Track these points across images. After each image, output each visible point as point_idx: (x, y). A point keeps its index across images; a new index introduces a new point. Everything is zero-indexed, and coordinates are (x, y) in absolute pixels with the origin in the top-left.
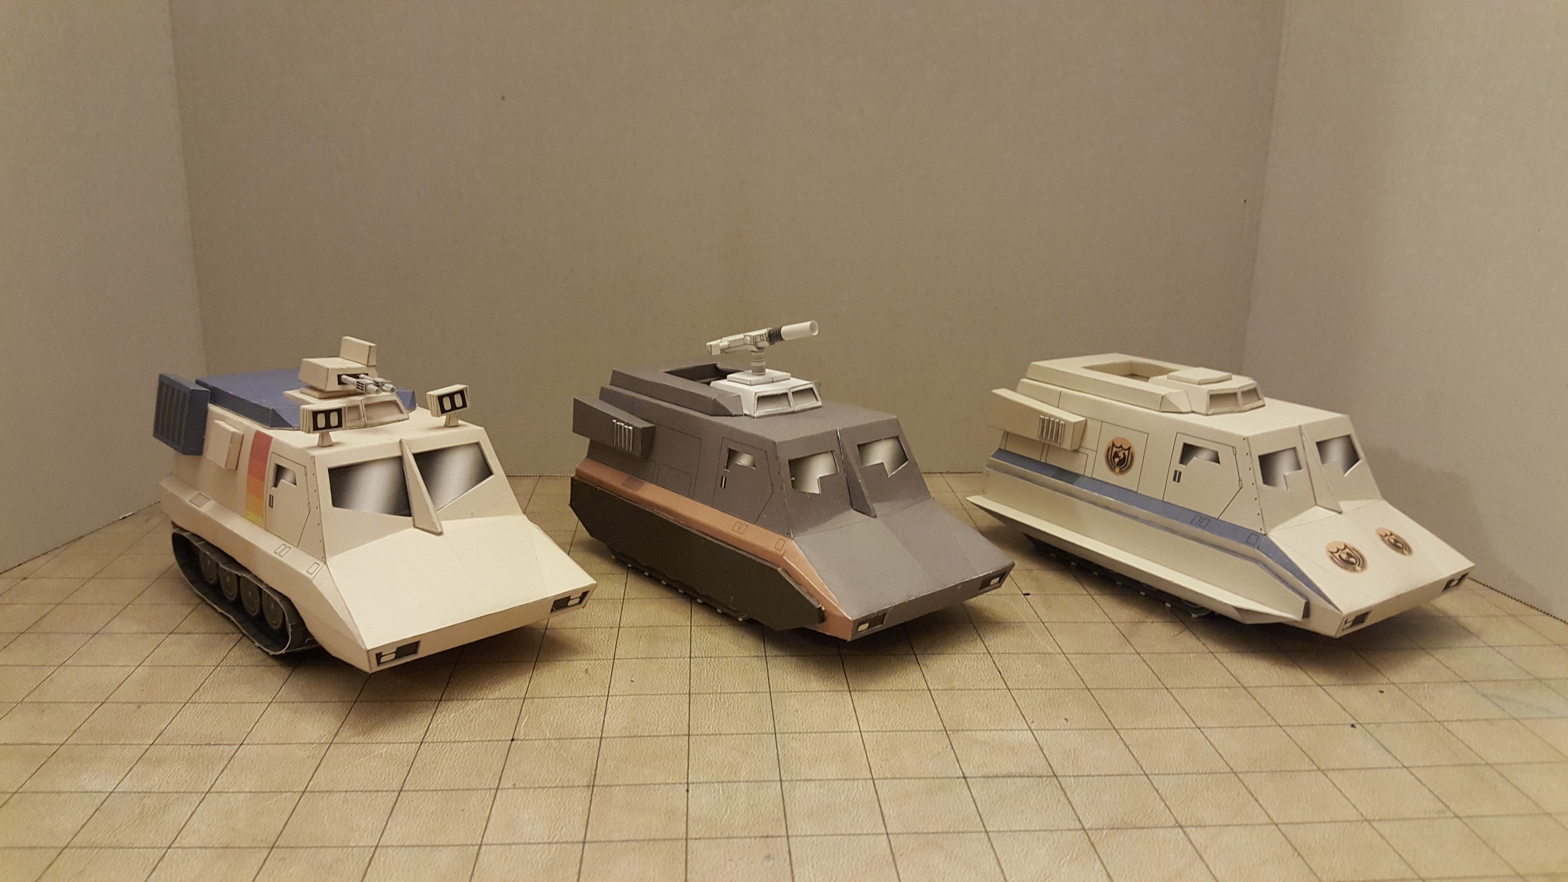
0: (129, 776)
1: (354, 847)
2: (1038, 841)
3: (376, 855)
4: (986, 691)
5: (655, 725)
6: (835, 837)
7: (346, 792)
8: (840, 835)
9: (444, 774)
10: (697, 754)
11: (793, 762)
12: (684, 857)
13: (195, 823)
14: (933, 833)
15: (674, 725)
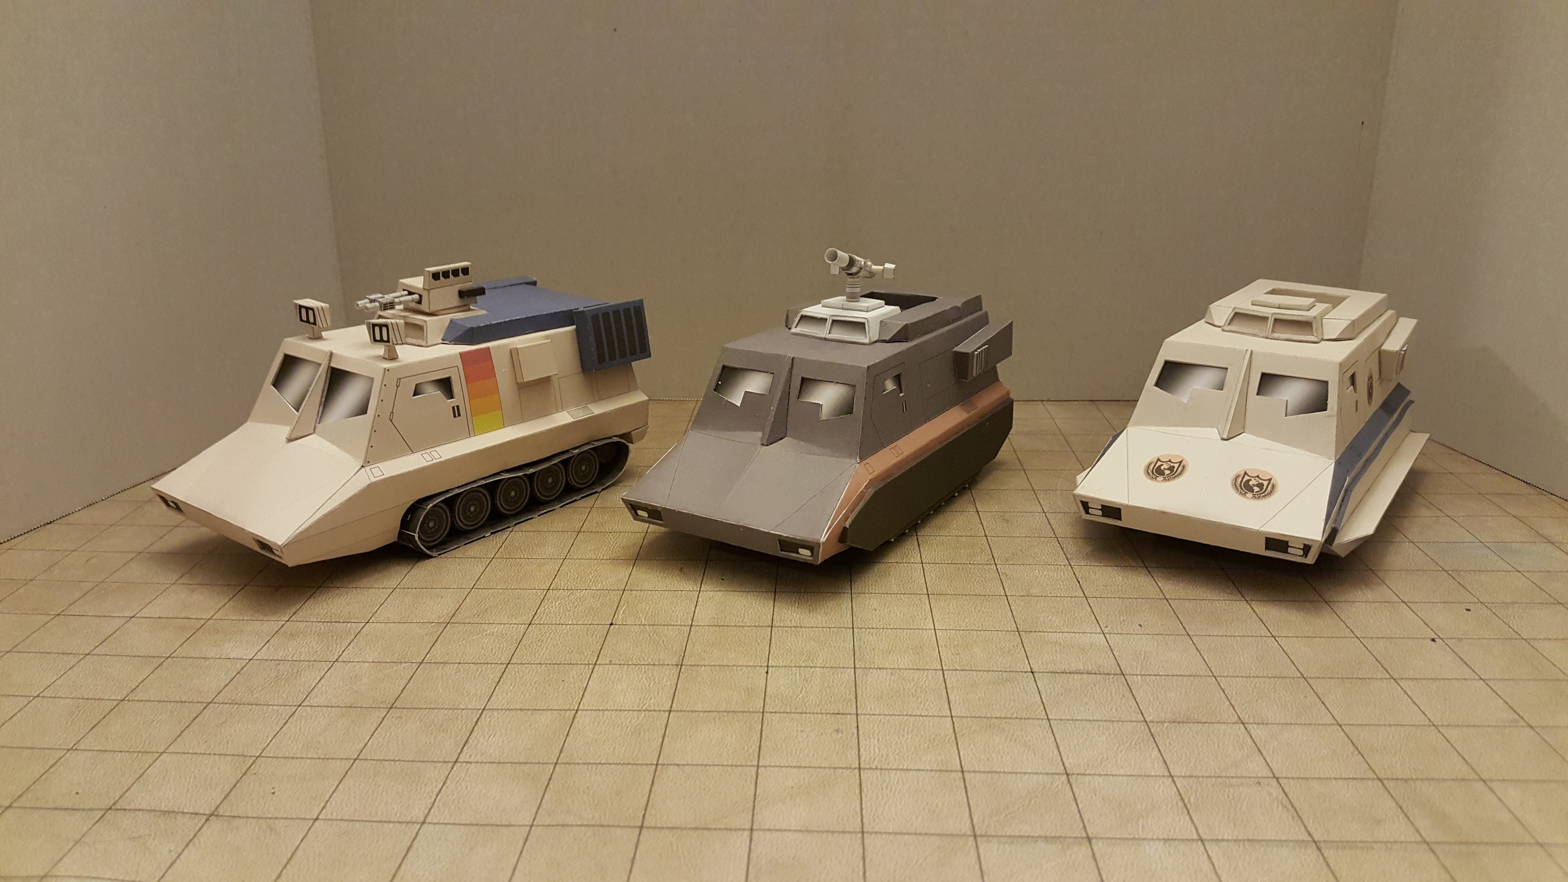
0: (266, 646)
1: (463, 709)
2: (1099, 730)
3: (483, 716)
4: (1062, 599)
5: (741, 617)
6: (902, 717)
7: (459, 663)
8: (906, 715)
9: (548, 651)
10: (778, 643)
11: (867, 653)
12: (760, 727)
13: (322, 686)
14: (996, 718)
15: (759, 617)
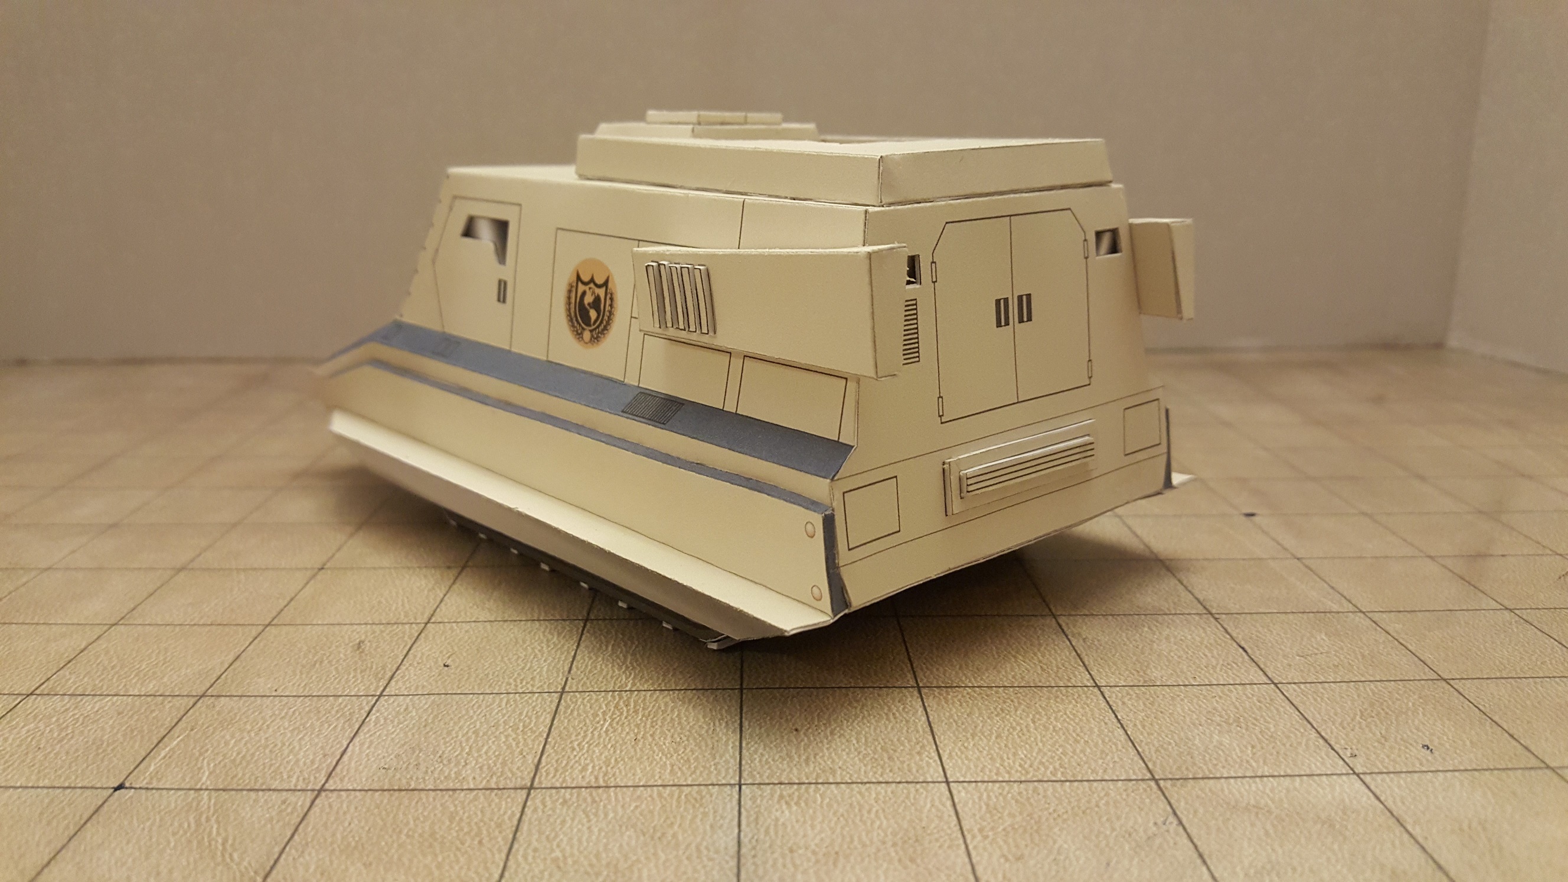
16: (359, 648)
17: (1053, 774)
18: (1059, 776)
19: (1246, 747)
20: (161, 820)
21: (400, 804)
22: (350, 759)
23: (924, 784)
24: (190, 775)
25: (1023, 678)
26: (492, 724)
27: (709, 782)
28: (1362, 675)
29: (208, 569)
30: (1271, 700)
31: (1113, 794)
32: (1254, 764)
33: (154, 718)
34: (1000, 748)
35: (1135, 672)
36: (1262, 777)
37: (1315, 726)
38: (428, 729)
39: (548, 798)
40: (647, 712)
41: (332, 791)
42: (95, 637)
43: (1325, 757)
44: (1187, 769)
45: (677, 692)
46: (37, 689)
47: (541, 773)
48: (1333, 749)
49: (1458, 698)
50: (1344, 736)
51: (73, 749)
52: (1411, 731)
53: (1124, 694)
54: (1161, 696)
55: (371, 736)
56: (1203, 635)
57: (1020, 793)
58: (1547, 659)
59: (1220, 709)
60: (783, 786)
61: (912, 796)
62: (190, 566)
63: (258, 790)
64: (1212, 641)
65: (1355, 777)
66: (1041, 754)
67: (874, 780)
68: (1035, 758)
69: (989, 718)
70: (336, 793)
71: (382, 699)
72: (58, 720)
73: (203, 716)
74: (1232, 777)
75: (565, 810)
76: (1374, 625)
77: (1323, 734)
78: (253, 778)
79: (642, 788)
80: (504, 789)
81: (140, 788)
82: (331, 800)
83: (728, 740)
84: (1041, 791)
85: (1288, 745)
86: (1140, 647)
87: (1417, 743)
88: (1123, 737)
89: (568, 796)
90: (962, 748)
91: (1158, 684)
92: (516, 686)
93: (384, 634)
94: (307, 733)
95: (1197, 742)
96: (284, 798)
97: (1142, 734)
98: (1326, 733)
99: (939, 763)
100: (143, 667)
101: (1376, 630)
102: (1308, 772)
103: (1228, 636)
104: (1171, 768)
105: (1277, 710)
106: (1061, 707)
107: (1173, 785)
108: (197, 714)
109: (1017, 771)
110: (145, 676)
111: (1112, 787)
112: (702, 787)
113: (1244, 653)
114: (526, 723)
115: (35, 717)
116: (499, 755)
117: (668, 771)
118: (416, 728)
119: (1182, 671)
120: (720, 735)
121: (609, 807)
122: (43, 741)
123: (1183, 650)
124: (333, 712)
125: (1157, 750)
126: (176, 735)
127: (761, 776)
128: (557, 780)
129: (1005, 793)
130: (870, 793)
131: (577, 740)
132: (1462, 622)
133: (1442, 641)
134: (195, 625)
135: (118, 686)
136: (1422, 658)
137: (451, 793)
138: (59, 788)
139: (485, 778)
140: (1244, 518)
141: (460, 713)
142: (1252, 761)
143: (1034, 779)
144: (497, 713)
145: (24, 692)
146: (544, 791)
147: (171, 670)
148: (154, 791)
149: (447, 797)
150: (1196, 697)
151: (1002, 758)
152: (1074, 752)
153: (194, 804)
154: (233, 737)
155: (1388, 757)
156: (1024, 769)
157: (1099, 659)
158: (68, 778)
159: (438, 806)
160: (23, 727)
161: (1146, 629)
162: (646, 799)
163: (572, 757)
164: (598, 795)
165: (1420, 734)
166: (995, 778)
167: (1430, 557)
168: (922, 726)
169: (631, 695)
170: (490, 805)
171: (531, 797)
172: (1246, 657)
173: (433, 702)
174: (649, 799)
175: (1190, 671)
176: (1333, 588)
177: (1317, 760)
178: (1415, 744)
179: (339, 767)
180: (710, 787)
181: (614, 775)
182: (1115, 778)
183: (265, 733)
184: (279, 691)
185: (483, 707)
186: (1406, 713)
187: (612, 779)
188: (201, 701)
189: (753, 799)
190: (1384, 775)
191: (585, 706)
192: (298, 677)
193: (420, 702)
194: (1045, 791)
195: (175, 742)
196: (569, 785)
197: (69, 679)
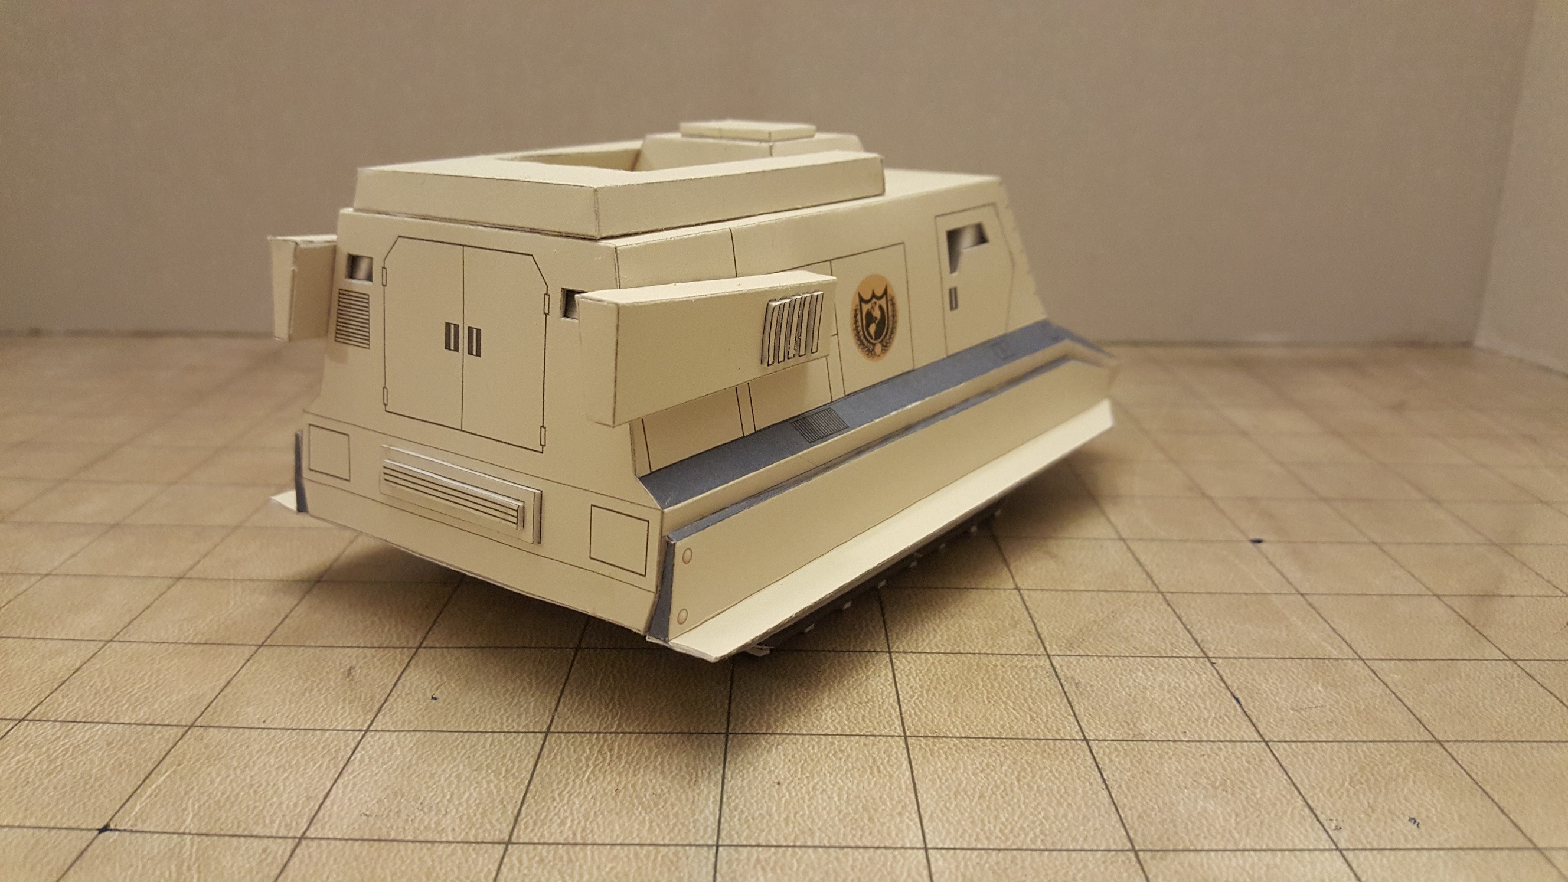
16: (349, 674)
17: (1033, 842)
18: (1039, 845)
19: (1230, 816)
20: (144, 867)
21: (379, 856)
22: (333, 804)
23: (903, 850)
24: (175, 817)
25: (1011, 728)
26: (475, 767)
27: (686, 842)
28: (1356, 734)
29: (206, 579)
30: (1261, 760)
31: (1091, 866)
32: (1237, 835)
33: (144, 750)
34: (982, 810)
35: (1125, 725)
36: (1244, 850)
37: (1302, 792)
38: (411, 771)
39: (524, 856)
40: (630, 758)
41: (313, 839)
42: (90, 655)
43: (1309, 829)
44: (1168, 839)
45: (662, 735)
46: (28, 714)
47: (520, 826)
48: (1318, 820)
49: (1450, 764)
50: (1331, 806)
51: (62, 783)
52: (1399, 801)
53: (1112, 750)
54: (1149, 754)
55: (354, 777)
56: (1198, 682)
57: (997, 863)
58: (1546, 721)
59: (1207, 770)
60: (760, 849)
61: (889, 863)
62: (188, 576)
63: (239, 836)
64: (1206, 690)
65: (1338, 853)
66: (1023, 818)
67: (852, 845)
68: (1017, 823)
69: (973, 774)
70: (316, 842)
71: (368, 734)
72: (48, 749)
73: (191, 749)
74: (1212, 850)
75: (540, 870)
76: (1373, 675)
77: (1310, 802)
78: (236, 822)
79: (618, 847)
80: (482, 842)
81: (125, 830)
82: (311, 850)
83: (709, 793)
84: (1019, 861)
85: (1272, 815)
86: (1133, 695)
87: (1403, 813)
88: (1107, 799)
89: (544, 854)
90: (945, 810)
91: (1148, 738)
92: (502, 724)
93: (375, 660)
94: (291, 772)
95: (1181, 808)
96: (264, 846)
97: (1126, 797)
98: (1313, 802)
99: (919, 825)
100: (135, 691)
101: (1374, 680)
102: (1290, 847)
103: (1223, 685)
104: (1152, 837)
105: (1266, 773)
106: (1047, 763)
107: (1153, 858)
108: (186, 746)
109: (997, 837)
110: (136, 701)
111: (1091, 859)
112: (679, 848)
113: (1237, 705)
114: (509, 768)
115: (26, 746)
116: (479, 804)
117: (647, 828)
118: (400, 769)
119: (1173, 725)
120: (702, 787)
121: (585, 867)
122: (33, 773)
123: (1176, 699)
124: (319, 749)
125: (1140, 816)
126: (164, 771)
127: (739, 837)
128: (536, 835)
129: (983, 862)
130: (848, 860)
131: (558, 788)
132: (1463, 674)
133: (1441, 696)
134: (189, 643)
135: (109, 712)
136: (1418, 716)
137: (429, 845)
138: (45, 828)
139: (464, 829)
140: (1250, 545)
141: (444, 753)
142: (1234, 832)
143: (1014, 847)
144: (481, 756)
145: (16, 717)
146: (521, 846)
147: (163, 695)
148: (138, 834)
149: (425, 851)
150: (1185, 755)
151: (983, 821)
152: (1056, 817)
153: (177, 850)
154: (218, 774)
155: (1373, 830)
156: (1004, 834)
157: (1090, 709)
158: (54, 816)
159: (416, 860)
160: (13, 758)
161: (1140, 674)
162: (622, 859)
163: (552, 808)
164: (575, 852)
165: (1409, 805)
166: (973, 845)
167: (1438, 596)
168: (905, 783)
169: (616, 737)
170: (467, 861)
171: (508, 853)
172: (1239, 710)
173: (419, 740)
174: (625, 859)
175: (1180, 724)
176: (1334, 630)
177: (1301, 833)
178: (1402, 816)
179: (320, 814)
180: (688, 848)
181: (592, 831)
182: (1095, 848)
183: (251, 770)
184: (268, 722)
185: (468, 746)
186: (1396, 780)
187: (590, 836)
188: (190, 732)
189: (729, 862)
190: (1368, 852)
191: (569, 749)
192: (287, 707)
193: (406, 739)
194: (1023, 861)
195: (163, 778)
196: (547, 841)
197: (63, 702)
